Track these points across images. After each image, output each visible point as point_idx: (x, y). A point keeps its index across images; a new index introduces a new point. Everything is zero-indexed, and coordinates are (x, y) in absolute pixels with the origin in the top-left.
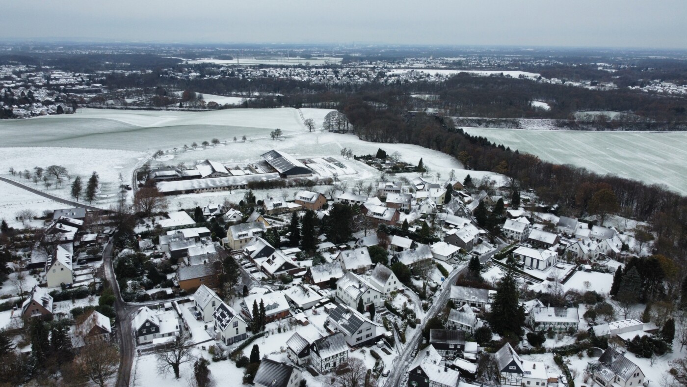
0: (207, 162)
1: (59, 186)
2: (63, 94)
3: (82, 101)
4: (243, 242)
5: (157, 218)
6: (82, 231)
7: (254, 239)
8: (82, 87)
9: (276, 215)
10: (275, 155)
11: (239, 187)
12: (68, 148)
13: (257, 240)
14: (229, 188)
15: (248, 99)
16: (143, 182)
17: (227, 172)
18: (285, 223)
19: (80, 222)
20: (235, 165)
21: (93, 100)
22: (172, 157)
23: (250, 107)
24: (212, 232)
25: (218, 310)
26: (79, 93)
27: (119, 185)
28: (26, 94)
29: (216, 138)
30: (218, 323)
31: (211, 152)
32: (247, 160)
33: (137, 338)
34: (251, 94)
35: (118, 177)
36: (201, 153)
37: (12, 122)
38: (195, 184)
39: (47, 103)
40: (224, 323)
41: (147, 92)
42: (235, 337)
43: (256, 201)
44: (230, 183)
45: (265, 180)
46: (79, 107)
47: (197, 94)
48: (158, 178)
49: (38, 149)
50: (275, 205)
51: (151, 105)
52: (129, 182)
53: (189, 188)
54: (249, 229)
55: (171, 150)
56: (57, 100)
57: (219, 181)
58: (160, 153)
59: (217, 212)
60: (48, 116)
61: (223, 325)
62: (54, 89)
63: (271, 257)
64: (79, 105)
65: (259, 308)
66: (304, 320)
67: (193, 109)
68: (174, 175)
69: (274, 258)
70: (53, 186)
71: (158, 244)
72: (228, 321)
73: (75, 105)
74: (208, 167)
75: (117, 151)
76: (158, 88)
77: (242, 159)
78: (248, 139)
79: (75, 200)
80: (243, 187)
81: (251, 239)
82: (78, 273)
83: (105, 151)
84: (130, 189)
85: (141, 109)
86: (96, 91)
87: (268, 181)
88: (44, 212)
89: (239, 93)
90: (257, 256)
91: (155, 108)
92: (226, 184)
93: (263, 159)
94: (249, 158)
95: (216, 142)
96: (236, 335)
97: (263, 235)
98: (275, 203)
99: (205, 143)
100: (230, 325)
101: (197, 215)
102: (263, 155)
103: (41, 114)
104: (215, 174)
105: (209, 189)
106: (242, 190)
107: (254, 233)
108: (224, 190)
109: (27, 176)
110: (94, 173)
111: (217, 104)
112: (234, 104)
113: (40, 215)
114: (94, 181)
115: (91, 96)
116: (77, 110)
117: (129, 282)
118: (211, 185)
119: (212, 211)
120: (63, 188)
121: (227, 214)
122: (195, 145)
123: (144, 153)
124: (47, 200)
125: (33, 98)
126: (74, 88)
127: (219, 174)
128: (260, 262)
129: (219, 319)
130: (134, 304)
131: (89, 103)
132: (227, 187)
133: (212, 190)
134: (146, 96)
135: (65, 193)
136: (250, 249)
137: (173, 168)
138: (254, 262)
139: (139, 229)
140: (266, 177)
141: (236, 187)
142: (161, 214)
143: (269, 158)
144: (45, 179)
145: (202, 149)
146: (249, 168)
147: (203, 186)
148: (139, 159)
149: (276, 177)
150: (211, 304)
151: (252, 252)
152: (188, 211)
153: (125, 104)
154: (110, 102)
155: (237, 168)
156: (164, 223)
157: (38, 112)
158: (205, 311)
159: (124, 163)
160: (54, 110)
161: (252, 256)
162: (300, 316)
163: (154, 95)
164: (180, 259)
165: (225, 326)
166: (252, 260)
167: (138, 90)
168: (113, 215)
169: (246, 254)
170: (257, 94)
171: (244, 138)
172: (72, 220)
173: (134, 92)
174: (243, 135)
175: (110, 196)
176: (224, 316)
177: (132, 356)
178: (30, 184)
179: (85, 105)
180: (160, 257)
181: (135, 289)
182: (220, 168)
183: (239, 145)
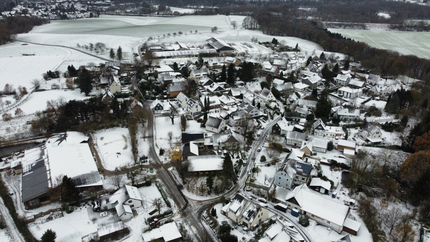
0: (177, 43)
1: (102, 53)
2: (90, 6)
3: (102, 11)
4: (198, 79)
5: (155, 68)
6: (120, 72)
7: (204, 77)
8: (100, 2)
9: (214, 69)
10: (214, 40)
11: (194, 56)
12: (102, 35)
13: (205, 77)
14: (189, 56)
15: (197, 10)
16: (144, 52)
17: (188, 48)
18: (219, 72)
19: (119, 68)
20: (191, 46)
21: (108, 10)
22: (157, 41)
23: (199, 15)
24: (182, 74)
25: (189, 101)
26: (99, 6)
27: (132, 54)
28: (70, 6)
29: (180, 31)
30: (189, 106)
31: (178, 38)
32: (198, 43)
33: (154, 112)
34: (199, 7)
35: (131, 50)
36: (172, 39)
37: (67, 21)
38: (172, 53)
39: (83, 12)
40: (192, 106)
41: (137, 6)
42: (196, 113)
43: (204, 62)
44: (190, 54)
45: (208, 52)
46: (101, 14)
47: (167, 7)
48: (152, 51)
49: (87, 35)
50: (214, 64)
51: (140, 13)
52: (137, 52)
53: (169, 55)
54: (201, 73)
55: (157, 37)
56: (88, 10)
57: (183, 52)
58: (151, 38)
59: (184, 66)
60: (85, 19)
61: (191, 107)
62: (84, 3)
63: (212, 85)
64: (101, 13)
65: (207, 100)
66: (227, 108)
67: (165, 16)
68: (160, 49)
69: (213, 85)
70: (100, 53)
71: (157, 78)
72: (193, 105)
73: (98, 13)
74: (178, 45)
75: (128, 37)
76: (144, 3)
77: (195, 42)
78: (198, 32)
79: (112, 60)
80: (196, 56)
81: (202, 77)
82: (123, 88)
83: (122, 37)
84: (138, 55)
85: (135, 16)
86: (108, 5)
87: (210, 53)
88: (100, 64)
89: (192, 7)
90: (205, 85)
91: (143, 15)
92: (188, 54)
93: (207, 43)
94: (199, 42)
95: (180, 33)
96: (197, 112)
97: (208, 76)
98: (214, 63)
99: (175, 34)
100: (194, 107)
101: (175, 67)
102: (207, 40)
103: (81, 18)
104: (182, 49)
105: (178, 56)
106: (196, 58)
107: (204, 75)
108: (187, 57)
109: (87, 48)
110: (120, 47)
111: (179, 13)
112: (189, 13)
113: (98, 65)
114: (120, 50)
115: (106, 8)
116: (100, 16)
117: (147, 92)
118: (180, 54)
119: (181, 65)
120: (104, 54)
121: (189, 67)
122: (169, 35)
123: (142, 38)
124: (99, 59)
125: (75, 8)
126: (95, 3)
127: (184, 49)
128: (206, 87)
129: (189, 104)
130: (150, 101)
131: (105, 11)
132: (188, 55)
133: (180, 57)
134: (137, 8)
135: (107, 56)
136: (202, 81)
137: (159, 46)
138: (203, 87)
139: (146, 72)
140: (209, 51)
141: (193, 56)
142: (156, 66)
143: (211, 42)
144: (95, 49)
145: (173, 37)
146: (200, 47)
147: (176, 54)
148: (140, 41)
149: (214, 51)
150: (185, 100)
151: (203, 83)
152: (170, 65)
153: (126, 12)
154: (118, 11)
155: (193, 47)
156: (159, 70)
157: (80, 17)
158: (182, 103)
159: (133, 43)
160: (88, 15)
161: (203, 84)
162: (226, 107)
163: (142, 8)
164: (168, 85)
165: (192, 107)
166: (202, 86)
167: (132, 4)
168: (132, 66)
169: (200, 84)
170: (202, 7)
171: (196, 32)
172: (115, 67)
173: (129, 5)
174: (196, 30)
175: (129, 58)
176: (192, 103)
177: (152, 117)
178: (89, 52)
179: (104, 13)
180: (159, 84)
181: (150, 94)
182: (184, 46)
183: (193, 35)
